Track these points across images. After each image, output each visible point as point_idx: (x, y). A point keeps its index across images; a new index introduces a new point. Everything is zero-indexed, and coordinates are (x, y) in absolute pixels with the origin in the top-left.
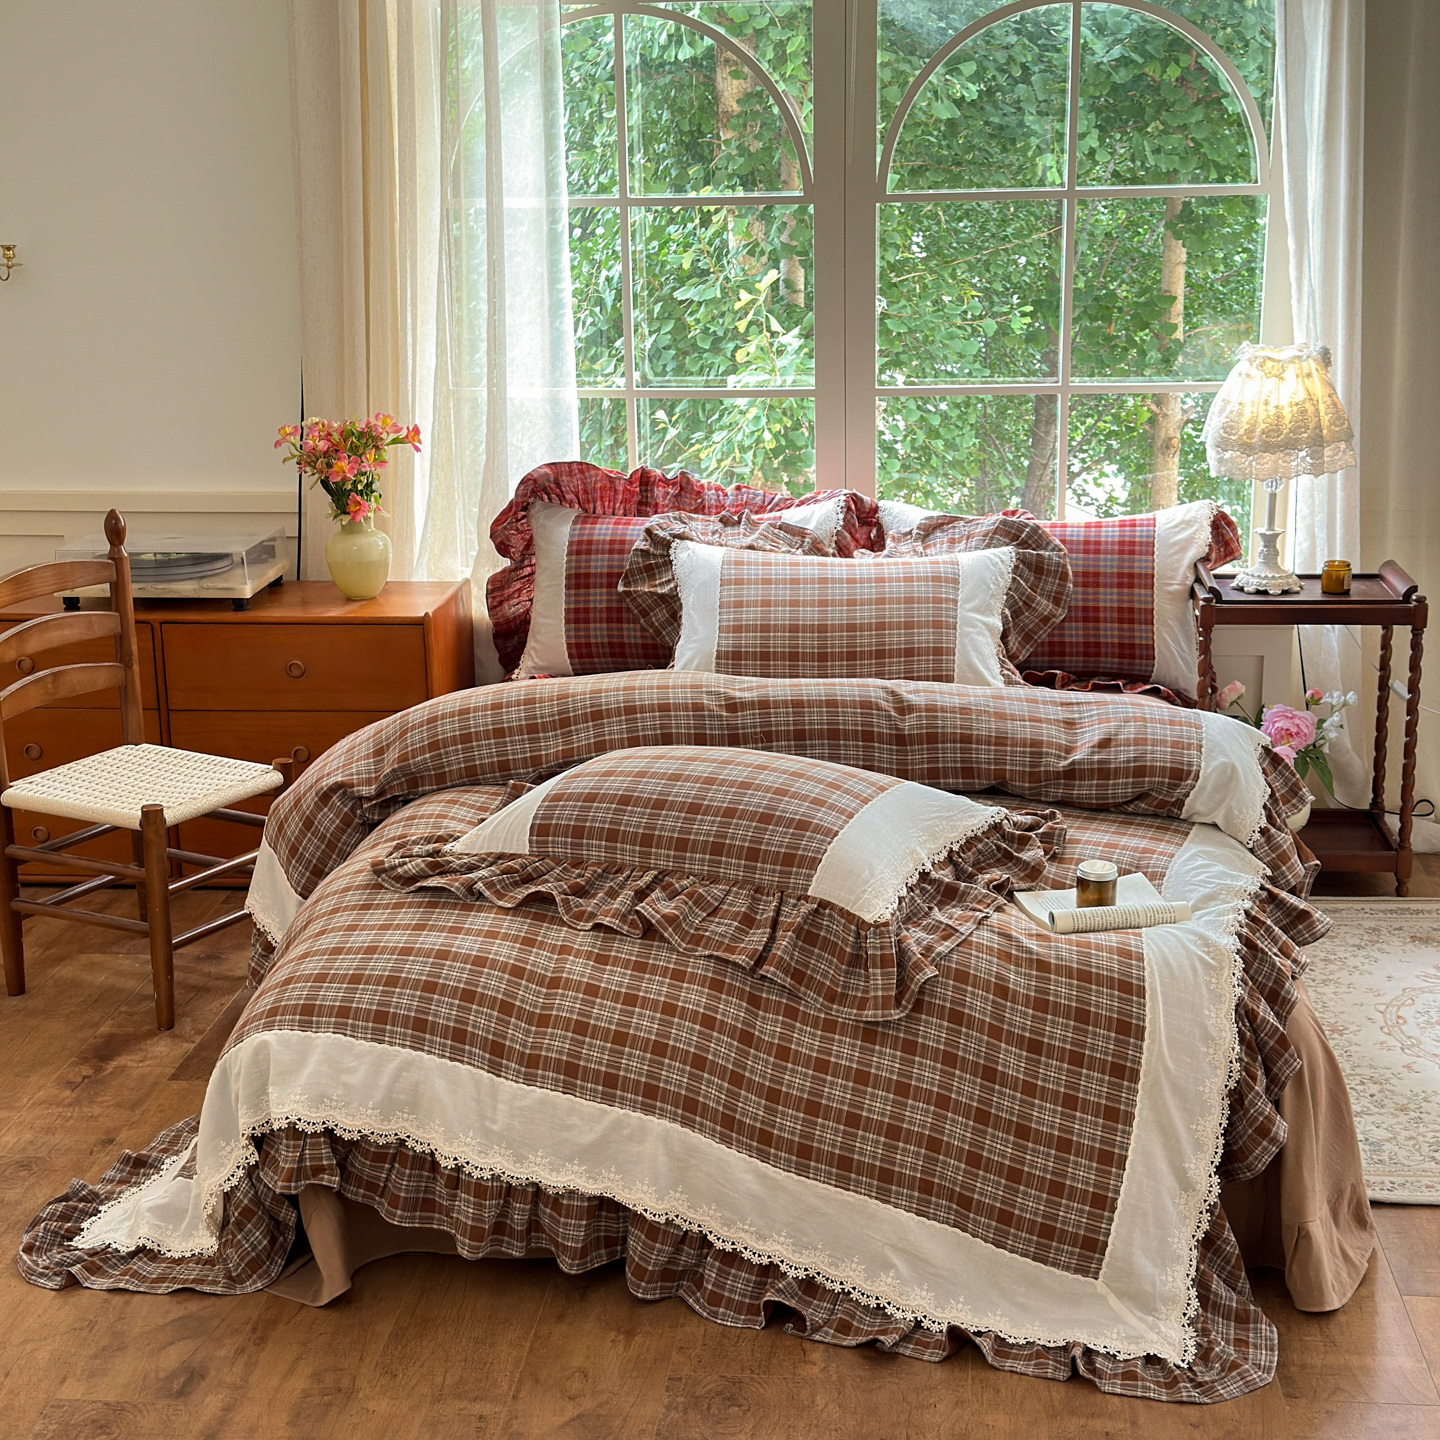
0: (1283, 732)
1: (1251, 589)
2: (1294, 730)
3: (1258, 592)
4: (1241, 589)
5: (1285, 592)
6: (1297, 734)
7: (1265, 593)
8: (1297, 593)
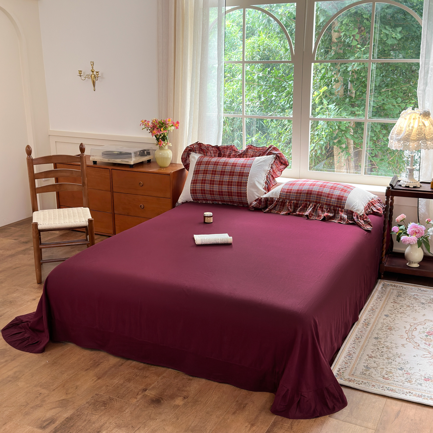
0: (414, 232)
1: (404, 186)
2: (417, 231)
3: (406, 187)
4: (400, 186)
5: (414, 187)
6: (418, 232)
7: (408, 187)
8: (419, 188)
